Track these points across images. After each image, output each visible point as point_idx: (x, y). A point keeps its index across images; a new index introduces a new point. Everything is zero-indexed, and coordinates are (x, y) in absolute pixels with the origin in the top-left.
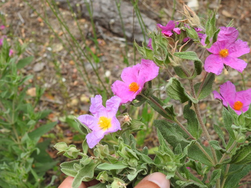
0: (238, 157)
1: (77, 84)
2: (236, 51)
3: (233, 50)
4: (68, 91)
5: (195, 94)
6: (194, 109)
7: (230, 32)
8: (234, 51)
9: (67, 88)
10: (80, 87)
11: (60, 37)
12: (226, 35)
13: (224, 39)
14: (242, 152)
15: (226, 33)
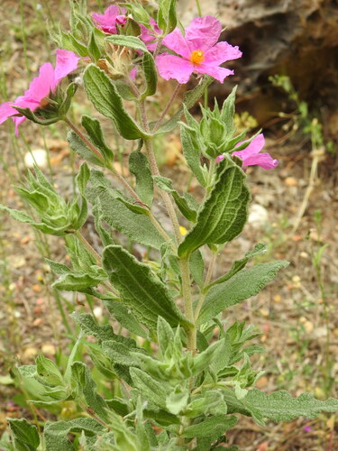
0: (210, 218)
1: (40, 323)
4: (22, 332)
6: (145, 153)
8: (215, 60)
9: (21, 329)
10: (45, 328)
11: (24, 246)
12: (202, 31)
13: (198, 37)
15: (202, 27)
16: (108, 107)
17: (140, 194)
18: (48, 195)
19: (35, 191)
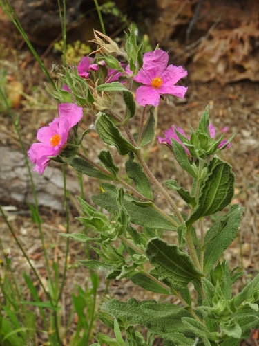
0: (207, 199)
2: (171, 78)
3: (168, 78)
5: (134, 142)
6: (138, 162)
7: (158, 57)
8: (168, 80)
12: (154, 61)
13: (152, 67)
14: (209, 191)
15: (154, 58)
16: (110, 138)
17: (142, 192)
18: (101, 217)
19: (92, 217)
